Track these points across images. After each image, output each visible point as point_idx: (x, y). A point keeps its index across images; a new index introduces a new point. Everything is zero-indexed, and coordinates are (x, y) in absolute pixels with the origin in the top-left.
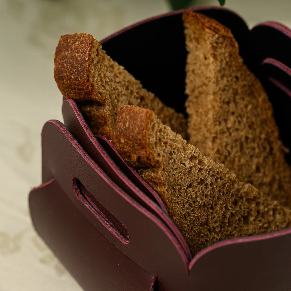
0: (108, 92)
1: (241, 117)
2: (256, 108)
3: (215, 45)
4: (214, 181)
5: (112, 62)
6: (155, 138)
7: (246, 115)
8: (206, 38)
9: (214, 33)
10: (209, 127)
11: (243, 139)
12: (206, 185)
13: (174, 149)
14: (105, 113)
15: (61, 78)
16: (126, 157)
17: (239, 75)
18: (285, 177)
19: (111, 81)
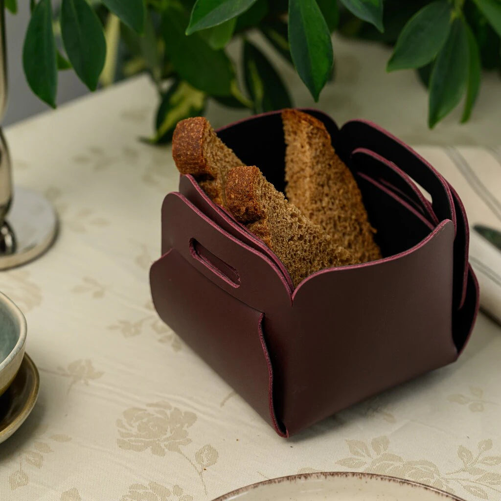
0: (219, 169)
1: (334, 199)
2: (347, 192)
3: (310, 135)
4: (312, 238)
5: (222, 144)
6: (260, 192)
7: (338, 198)
8: (302, 129)
9: (309, 124)
10: (306, 205)
11: (336, 218)
12: (305, 241)
13: (277, 204)
14: (217, 186)
15: (179, 156)
16: (235, 212)
17: (331, 163)
18: (373, 255)
19: (221, 160)
